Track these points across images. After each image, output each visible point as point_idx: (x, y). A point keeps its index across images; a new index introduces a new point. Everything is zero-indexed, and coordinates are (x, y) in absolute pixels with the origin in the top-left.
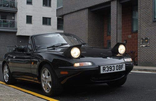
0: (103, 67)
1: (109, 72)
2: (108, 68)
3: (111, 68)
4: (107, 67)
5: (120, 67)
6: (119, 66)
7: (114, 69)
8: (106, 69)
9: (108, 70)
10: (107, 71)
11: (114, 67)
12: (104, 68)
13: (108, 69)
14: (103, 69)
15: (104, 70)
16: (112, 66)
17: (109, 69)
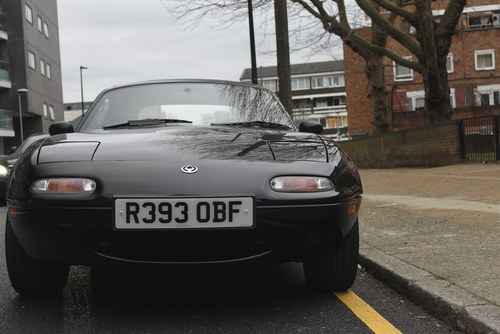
0: (128, 205)
1: (157, 225)
2: (149, 208)
3: (165, 208)
4: (145, 205)
5: (217, 212)
6: (216, 204)
7: (182, 217)
8: (144, 213)
9: (150, 217)
10: (145, 220)
11: (182, 208)
12: (133, 209)
13: (152, 213)
14: (129, 213)
15: (132, 217)
16: (173, 202)
17: (157, 212)
